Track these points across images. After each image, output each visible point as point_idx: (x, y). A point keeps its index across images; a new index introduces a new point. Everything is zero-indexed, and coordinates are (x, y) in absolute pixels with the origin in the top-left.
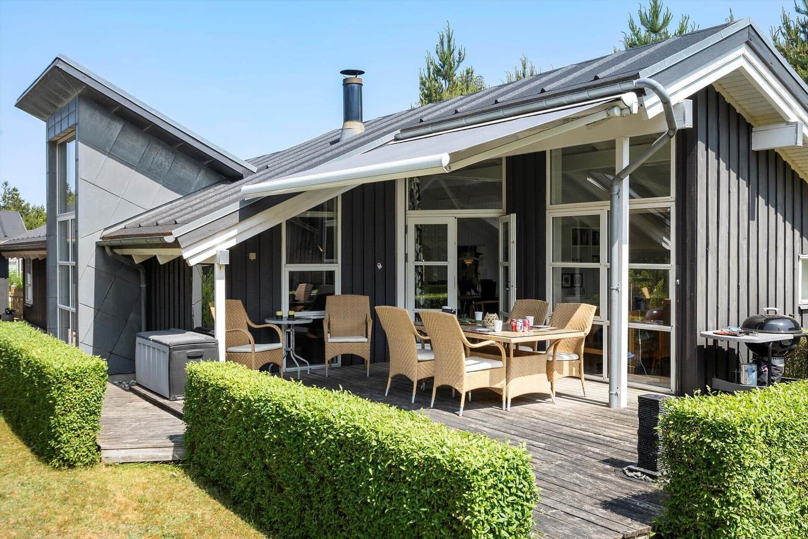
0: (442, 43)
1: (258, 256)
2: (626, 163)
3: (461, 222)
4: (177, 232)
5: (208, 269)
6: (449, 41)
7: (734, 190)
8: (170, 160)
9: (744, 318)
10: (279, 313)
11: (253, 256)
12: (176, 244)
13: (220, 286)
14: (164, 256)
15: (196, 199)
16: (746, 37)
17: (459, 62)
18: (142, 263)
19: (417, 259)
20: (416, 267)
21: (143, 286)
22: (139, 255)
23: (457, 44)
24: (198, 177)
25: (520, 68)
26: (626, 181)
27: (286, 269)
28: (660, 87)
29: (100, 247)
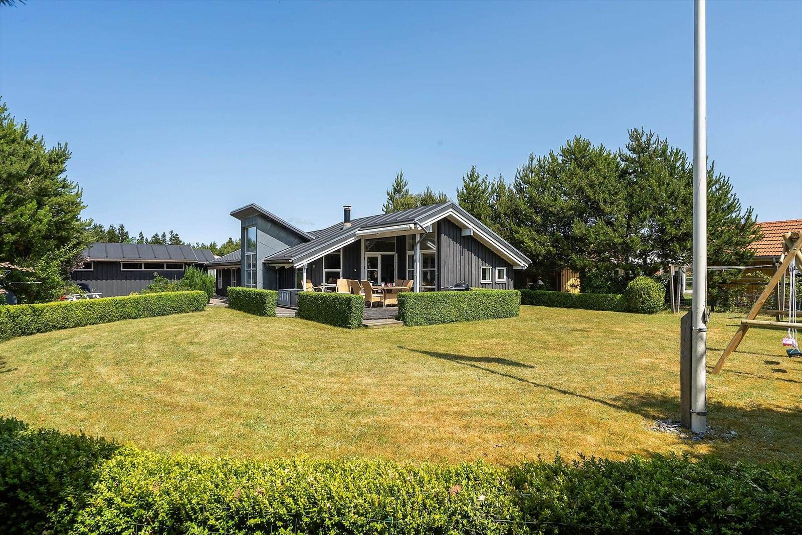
0: (398, 177)
1: (316, 267)
2: (419, 239)
3: (383, 256)
4: (292, 259)
5: (301, 270)
6: (401, 177)
7: (455, 248)
8: (286, 235)
9: (455, 284)
10: (322, 284)
11: (314, 266)
12: (292, 262)
13: (305, 275)
14: (287, 266)
15: (295, 248)
16: (451, 206)
17: (405, 186)
18: (278, 269)
19: (368, 268)
20: (368, 271)
21: (278, 276)
22: (277, 266)
23: (405, 178)
24: (296, 241)
25: (426, 191)
26: (419, 245)
27: (325, 271)
28: (419, 223)
29: (264, 264)
